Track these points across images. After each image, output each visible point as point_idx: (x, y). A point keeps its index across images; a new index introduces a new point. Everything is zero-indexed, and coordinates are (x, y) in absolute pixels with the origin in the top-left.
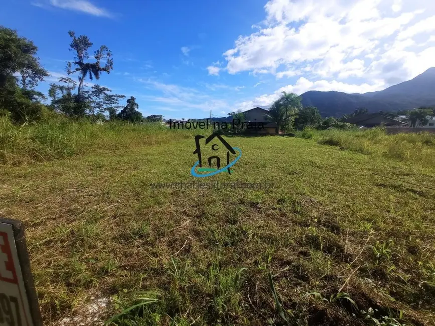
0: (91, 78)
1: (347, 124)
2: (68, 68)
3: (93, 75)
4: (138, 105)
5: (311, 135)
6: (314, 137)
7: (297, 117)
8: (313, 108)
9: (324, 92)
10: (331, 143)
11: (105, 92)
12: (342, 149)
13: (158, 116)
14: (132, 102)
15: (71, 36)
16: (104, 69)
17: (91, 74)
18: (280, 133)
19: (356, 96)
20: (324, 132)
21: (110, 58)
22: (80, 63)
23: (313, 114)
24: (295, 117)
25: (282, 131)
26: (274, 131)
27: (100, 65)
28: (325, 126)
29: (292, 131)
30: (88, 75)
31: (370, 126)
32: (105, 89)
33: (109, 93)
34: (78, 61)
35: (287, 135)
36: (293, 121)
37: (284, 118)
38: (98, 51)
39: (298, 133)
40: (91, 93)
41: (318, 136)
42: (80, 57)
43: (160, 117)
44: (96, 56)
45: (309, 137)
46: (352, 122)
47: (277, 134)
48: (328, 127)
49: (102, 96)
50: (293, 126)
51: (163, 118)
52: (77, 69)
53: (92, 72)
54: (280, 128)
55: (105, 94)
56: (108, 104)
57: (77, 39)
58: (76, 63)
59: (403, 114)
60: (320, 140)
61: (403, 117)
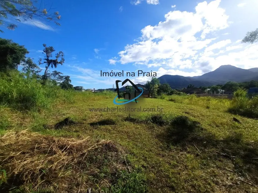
0: (52, 67)
1: (181, 93)
2: (40, 61)
3: (53, 66)
4: (71, 81)
6: (166, 98)
7: (159, 89)
8: (167, 84)
9: (173, 76)
10: (171, 100)
11: (59, 74)
12: (175, 102)
13: (80, 87)
14: (67, 78)
15: (44, 46)
16: (60, 63)
17: (52, 65)
18: (150, 97)
19: (189, 78)
20: (170, 96)
21: (63, 57)
22: (47, 60)
23: (167, 87)
25: (151, 96)
26: (147, 96)
27: (57, 60)
28: (172, 93)
29: (156, 96)
30: (51, 65)
31: (191, 93)
32: (59, 73)
33: (61, 75)
34: (46, 58)
35: (153, 98)
36: (156, 91)
37: (152, 89)
38: (58, 54)
39: (159, 97)
40: (50, 74)
41: (167, 98)
42: (48, 57)
43: (82, 87)
44: (56, 56)
45: (164, 98)
46: (183, 91)
47: (149, 97)
49: (57, 76)
50: (157, 93)
51: (83, 88)
52: (45, 62)
53: (53, 64)
54: (150, 94)
55: (59, 75)
56: (59, 80)
57: (47, 47)
58: (45, 59)
59: (209, 88)
60: (168, 99)
61: (209, 89)
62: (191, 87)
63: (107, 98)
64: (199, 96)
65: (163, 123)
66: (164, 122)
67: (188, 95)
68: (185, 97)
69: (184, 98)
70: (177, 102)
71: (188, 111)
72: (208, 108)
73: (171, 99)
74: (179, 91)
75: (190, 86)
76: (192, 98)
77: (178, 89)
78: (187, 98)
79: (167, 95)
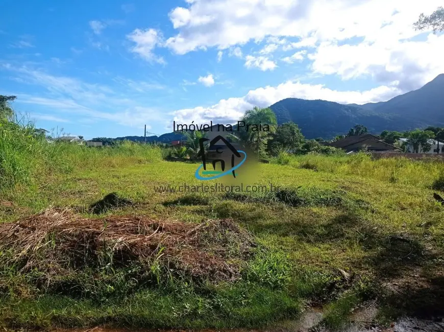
1: (331, 148)
5: (288, 161)
6: (292, 163)
7: (271, 138)
8: (293, 125)
10: (307, 167)
12: (316, 171)
19: (353, 108)
20: (304, 157)
23: (293, 134)
24: (268, 138)
28: (307, 149)
29: (266, 157)
31: (356, 150)
36: (265, 144)
37: (255, 139)
39: (273, 159)
41: (295, 161)
43: (42, 132)
45: (286, 162)
46: (336, 145)
48: (309, 151)
50: (266, 150)
51: (47, 134)
59: (405, 136)
60: (298, 164)
61: (405, 140)
62: (357, 132)
63: (140, 162)
64: (377, 157)
65: (299, 202)
66: (302, 201)
67: (350, 155)
68: (342, 159)
69: (340, 162)
70: (323, 170)
71: (347, 184)
72: (393, 180)
73: (305, 163)
74: (327, 144)
75: (354, 131)
76: (359, 162)
77: (321, 138)
78: (348, 162)
79: (294, 156)
